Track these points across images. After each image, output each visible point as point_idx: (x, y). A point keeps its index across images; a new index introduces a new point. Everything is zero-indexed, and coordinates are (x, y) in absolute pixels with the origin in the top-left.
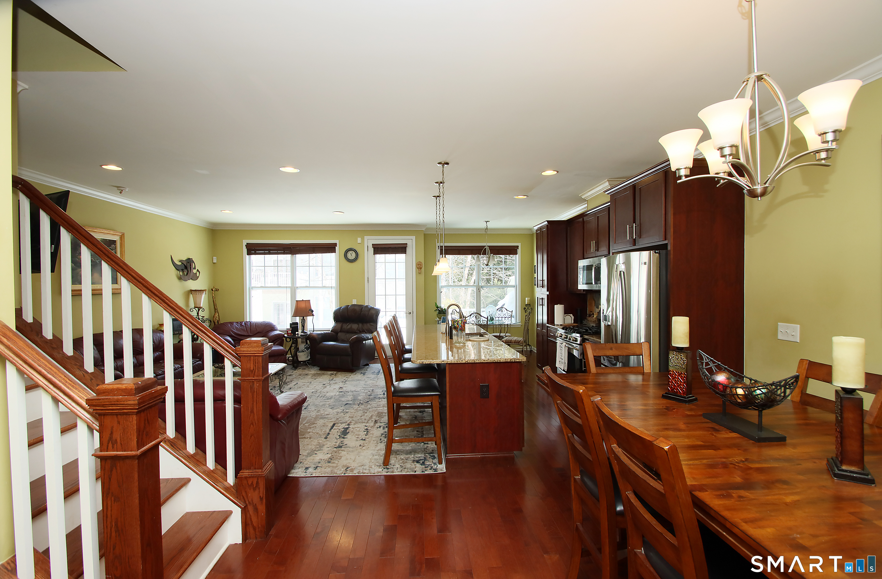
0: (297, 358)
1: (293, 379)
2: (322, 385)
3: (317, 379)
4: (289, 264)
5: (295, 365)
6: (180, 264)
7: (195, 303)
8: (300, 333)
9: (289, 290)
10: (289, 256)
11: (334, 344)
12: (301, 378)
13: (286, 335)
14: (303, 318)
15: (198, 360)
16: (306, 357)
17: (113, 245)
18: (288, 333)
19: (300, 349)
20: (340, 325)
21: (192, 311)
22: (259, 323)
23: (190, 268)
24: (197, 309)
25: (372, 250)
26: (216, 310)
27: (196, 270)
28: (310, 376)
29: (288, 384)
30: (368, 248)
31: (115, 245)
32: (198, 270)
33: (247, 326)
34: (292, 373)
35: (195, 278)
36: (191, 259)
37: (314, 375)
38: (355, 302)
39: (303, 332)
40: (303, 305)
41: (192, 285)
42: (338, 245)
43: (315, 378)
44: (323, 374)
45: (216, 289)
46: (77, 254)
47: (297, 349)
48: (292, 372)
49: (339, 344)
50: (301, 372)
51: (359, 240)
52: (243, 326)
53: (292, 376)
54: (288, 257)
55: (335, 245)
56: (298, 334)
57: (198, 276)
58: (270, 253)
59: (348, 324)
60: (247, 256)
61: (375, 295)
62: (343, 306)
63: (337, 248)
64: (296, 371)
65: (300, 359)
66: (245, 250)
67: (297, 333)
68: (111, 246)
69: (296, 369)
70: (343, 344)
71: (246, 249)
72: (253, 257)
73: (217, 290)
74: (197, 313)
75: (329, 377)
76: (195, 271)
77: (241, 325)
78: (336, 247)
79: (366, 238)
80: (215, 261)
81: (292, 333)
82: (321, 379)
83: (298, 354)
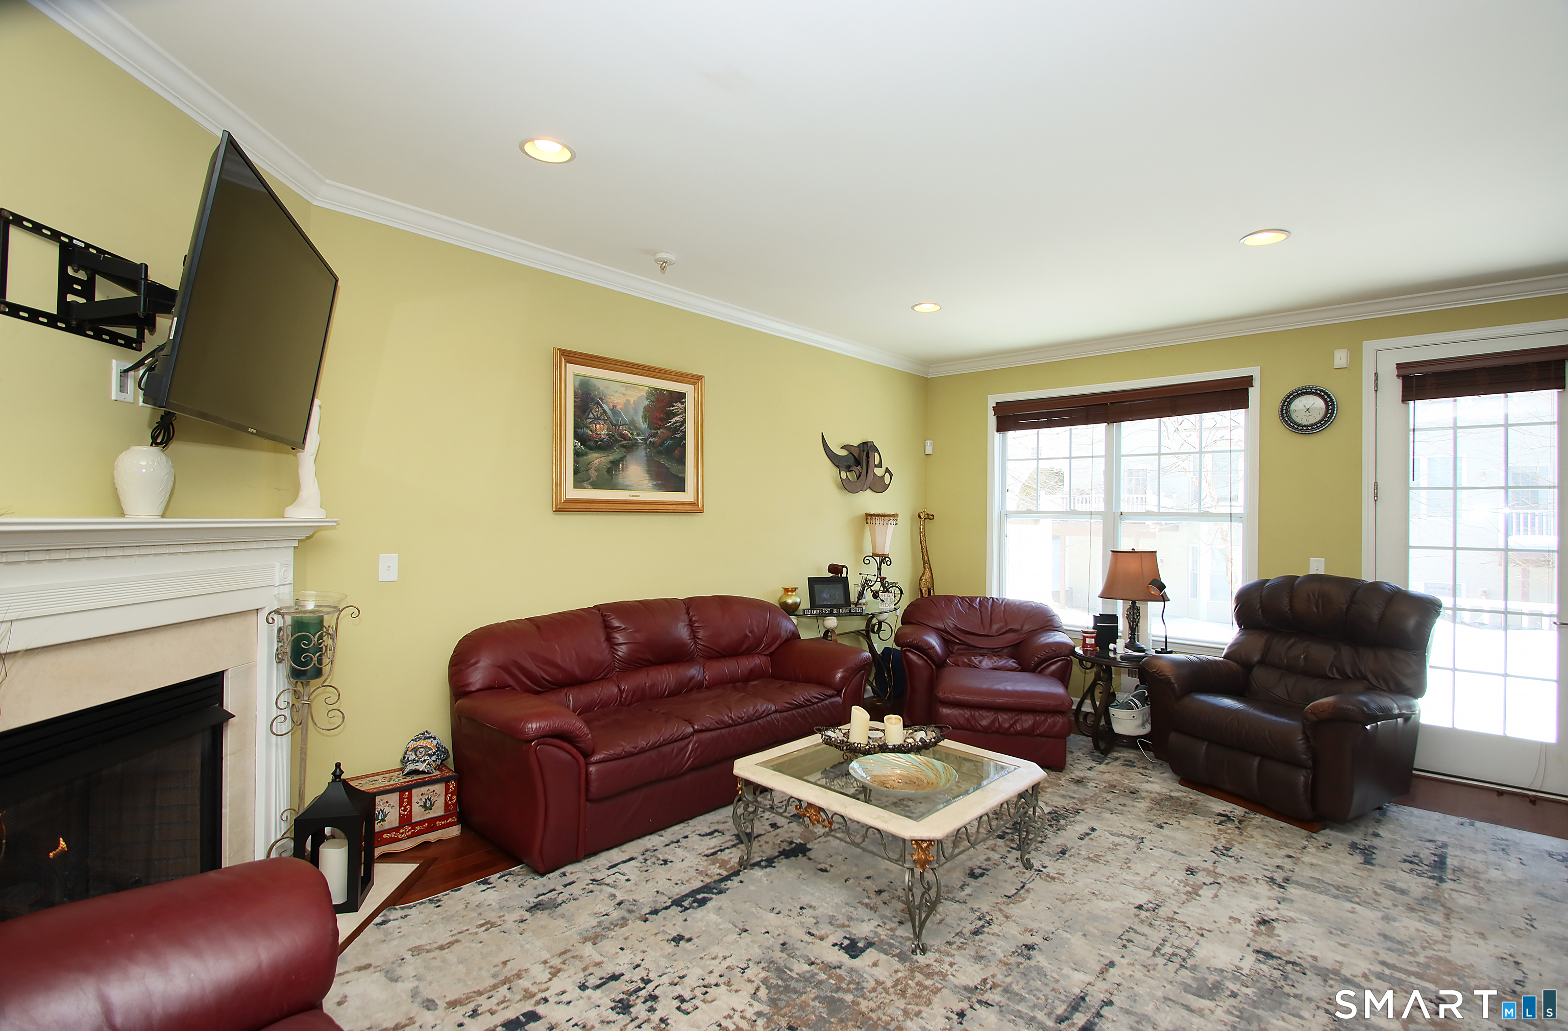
0: (1109, 722)
1: (1083, 801)
2: (1181, 875)
3: (1166, 831)
4: (1101, 449)
5: (1102, 745)
6: (844, 453)
7: (874, 546)
8: (1120, 647)
9: (1098, 525)
10: (1101, 428)
11: (1236, 711)
12: (1111, 805)
13: (1079, 650)
14: (1134, 603)
15: (830, 692)
16: (1138, 726)
17: (679, 405)
18: (1084, 645)
19: (1121, 697)
20: (1258, 642)
21: (868, 562)
22: (1015, 604)
23: (868, 462)
24: (878, 559)
25: (1393, 387)
26: (926, 562)
27: (884, 468)
28: (1143, 805)
29: (1062, 822)
30: (1376, 379)
31: (682, 403)
32: (887, 470)
33: (983, 610)
34: (1090, 774)
35: (880, 486)
36: (869, 445)
37: (1161, 803)
38: (1317, 566)
39: (1131, 645)
40: (1133, 566)
41: (869, 501)
42: (1256, 382)
43: (1161, 820)
44: (1193, 809)
45: (928, 515)
46: (589, 421)
47: (1110, 698)
48: (1090, 769)
49: (1257, 713)
50: (1117, 777)
51: (1341, 358)
52: (976, 608)
53: (1085, 786)
54: (1099, 429)
55: (1248, 381)
56: (1115, 649)
57: (887, 483)
58: (1050, 424)
59: (1292, 641)
60: (997, 435)
61: (1407, 547)
62: (1274, 574)
63: (1254, 394)
64: (1102, 767)
65: (1118, 728)
66: (992, 420)
67: (1111, 646)
68: (674, 406)
69: (1105, 759)
70: (1274, 718)
71: (995, 417)
72: (1011, 434)
73: (930, 517)
74: (878, 569)
75: (1214, 830)
76: (879, 472)
77: (971, 605)
78: (1250, 389)
79: (1368, 347)
80: (929, 450)
81: (1096, 644)
82: (1181, 836)
83: (1112, 711)
